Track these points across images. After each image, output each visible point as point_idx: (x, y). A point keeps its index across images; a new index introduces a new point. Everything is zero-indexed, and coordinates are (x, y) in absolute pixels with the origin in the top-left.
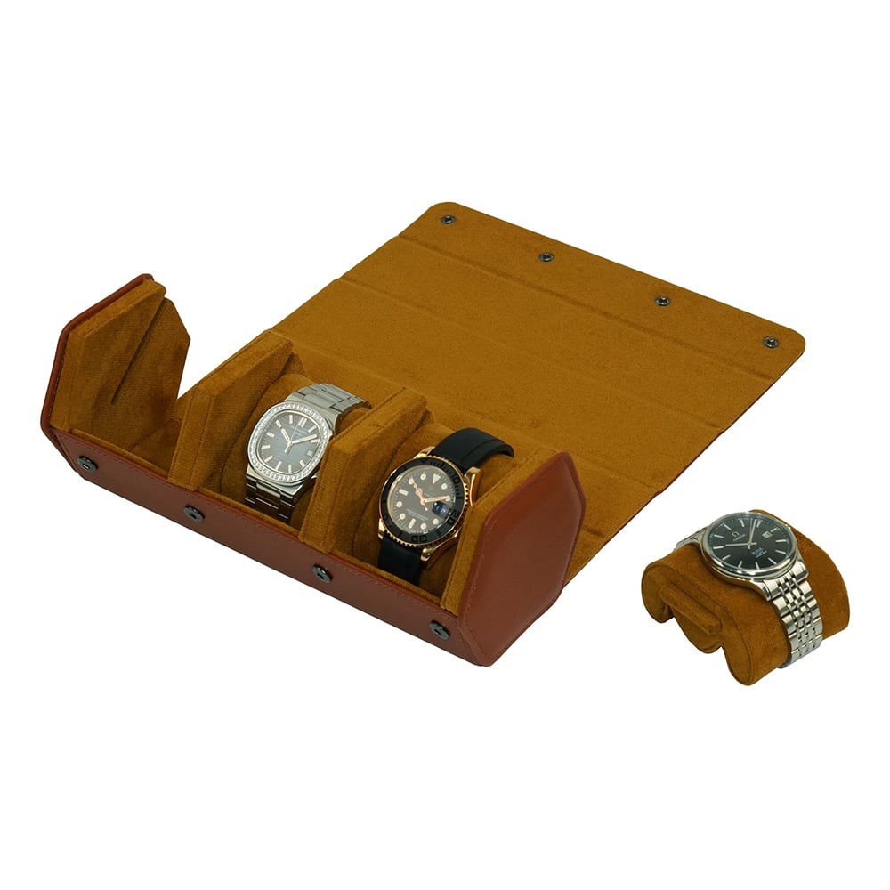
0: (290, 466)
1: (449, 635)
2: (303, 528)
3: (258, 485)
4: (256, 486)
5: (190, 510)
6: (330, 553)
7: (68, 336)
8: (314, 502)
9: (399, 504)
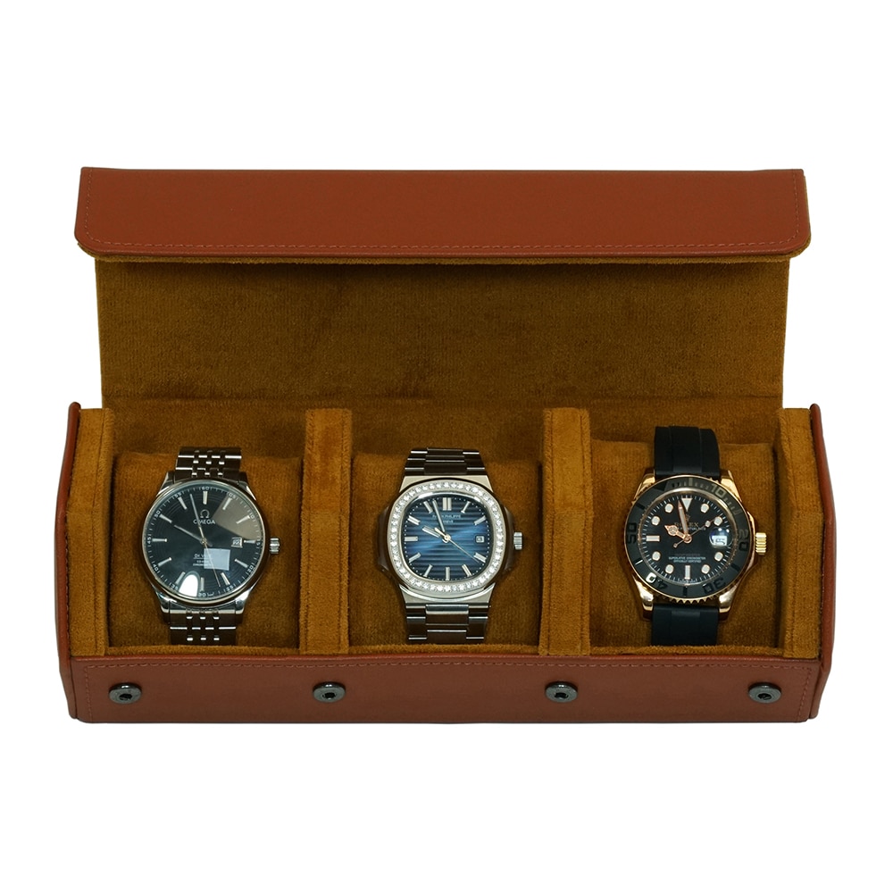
0: (465, 567)
2: (543, 638)
3: (427, 612)
4: (425, 615)
8: (550, 595)
9: (656, 556)
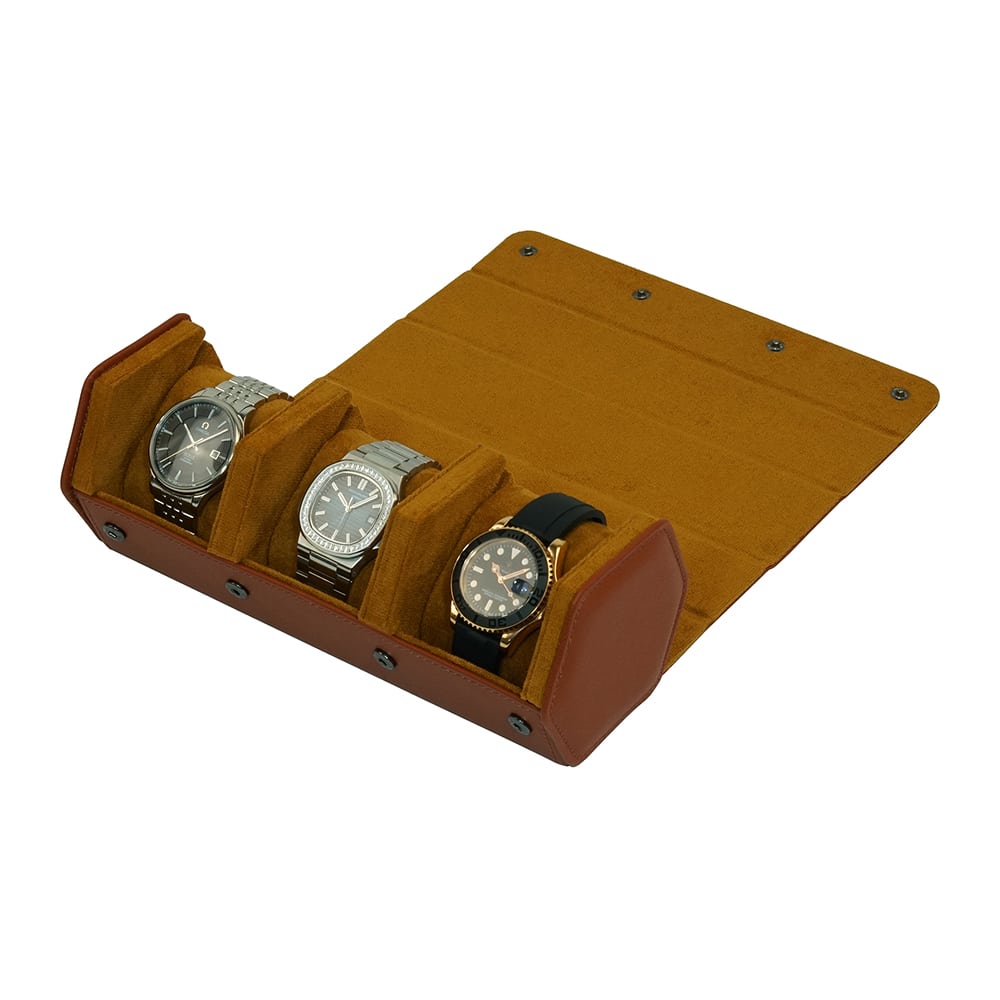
0: (348, 535)
1: (531, 730)
2: (362, 607)
3: (311, 557)
4: (308, 558)
5: (232, 585)
6: (394, 635)
7: (93, 384)
8: (375, 577)
9: (474, 584)
